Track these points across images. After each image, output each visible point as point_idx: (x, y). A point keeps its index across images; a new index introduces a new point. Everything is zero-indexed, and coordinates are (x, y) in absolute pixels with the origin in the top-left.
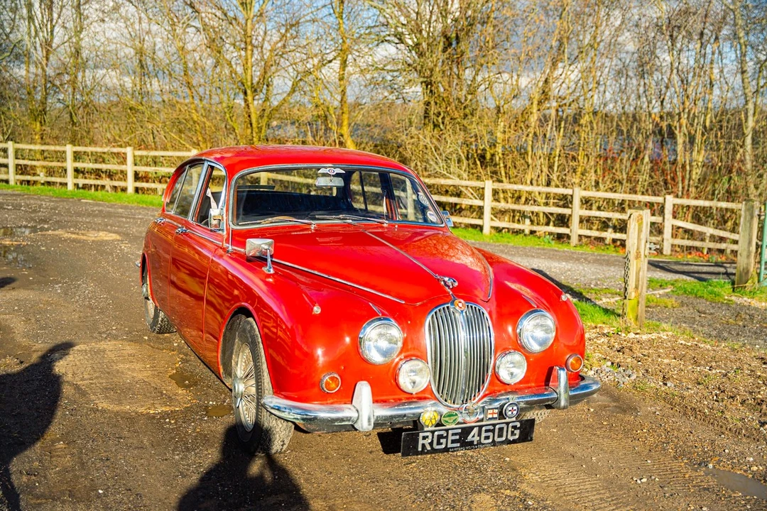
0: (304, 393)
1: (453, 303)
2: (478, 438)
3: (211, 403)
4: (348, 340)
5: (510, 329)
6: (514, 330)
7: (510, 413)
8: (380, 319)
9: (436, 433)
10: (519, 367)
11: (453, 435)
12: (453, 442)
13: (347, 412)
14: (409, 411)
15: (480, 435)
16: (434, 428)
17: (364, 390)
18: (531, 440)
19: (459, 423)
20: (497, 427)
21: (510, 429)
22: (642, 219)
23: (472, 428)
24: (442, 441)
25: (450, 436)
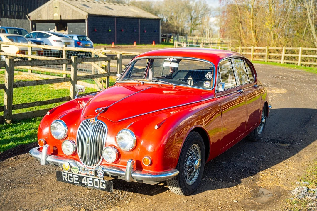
7: (100, 175)
15: (87, 181)
16: (68, 172)
19: (78, 173)
20: (94, 180)
21: (101, 183)
23: (83, 177)
24: (71, 179)
25: (74, 177)
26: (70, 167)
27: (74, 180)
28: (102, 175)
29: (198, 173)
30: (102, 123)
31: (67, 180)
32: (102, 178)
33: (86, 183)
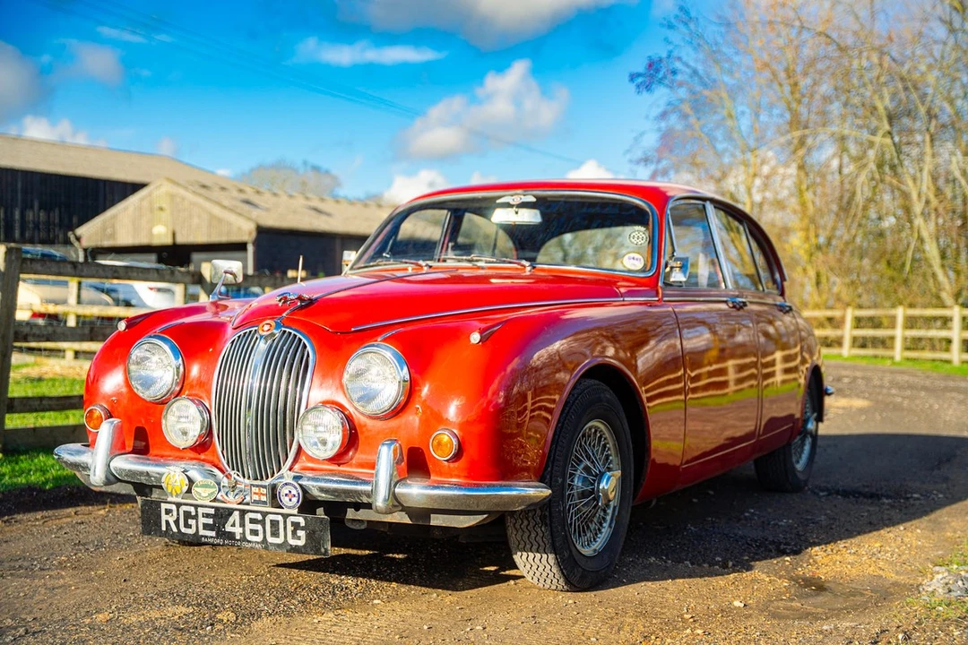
7: (287, 499)
8: (150, 337)
9: (182, 508)
11: (204, 515)
12: (206, 526)
15: (242, 525)
16: (179, 500)
20: (269, 518)
21: (289, 526)
23: (230, 512)
24: (190, 521)
25: (200, 515)
26: (187, 482)
28: (295, 500)
29: (610, 526)
30: (299, 335)
31: (175, 530)
32: (294, 507)
33: (241, 530)
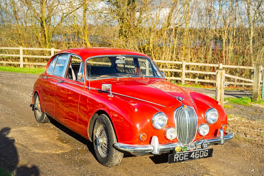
0: (132, 141)
1: (183, 106)
2: (194, 156)
3: (79, 148)
4: (148, 120)
5: (203, 115)
6: (204, 115)
7: (205, 146)
8: (160, 113)
9: (180, 155)
10: (206, 130)
11: (186, 155)
12: (186, 157)
13: (149, 147)
14: (170, 146)
15: (195, 155)
16: (179, 153)
17: (155, 139)
18: (212, 156)
19: (188, 151)
20: (201, 152)
21: (205, 152)
22: (222, 74)
23: (192, 152)
24: (182, 157)
27: (185, 157)
